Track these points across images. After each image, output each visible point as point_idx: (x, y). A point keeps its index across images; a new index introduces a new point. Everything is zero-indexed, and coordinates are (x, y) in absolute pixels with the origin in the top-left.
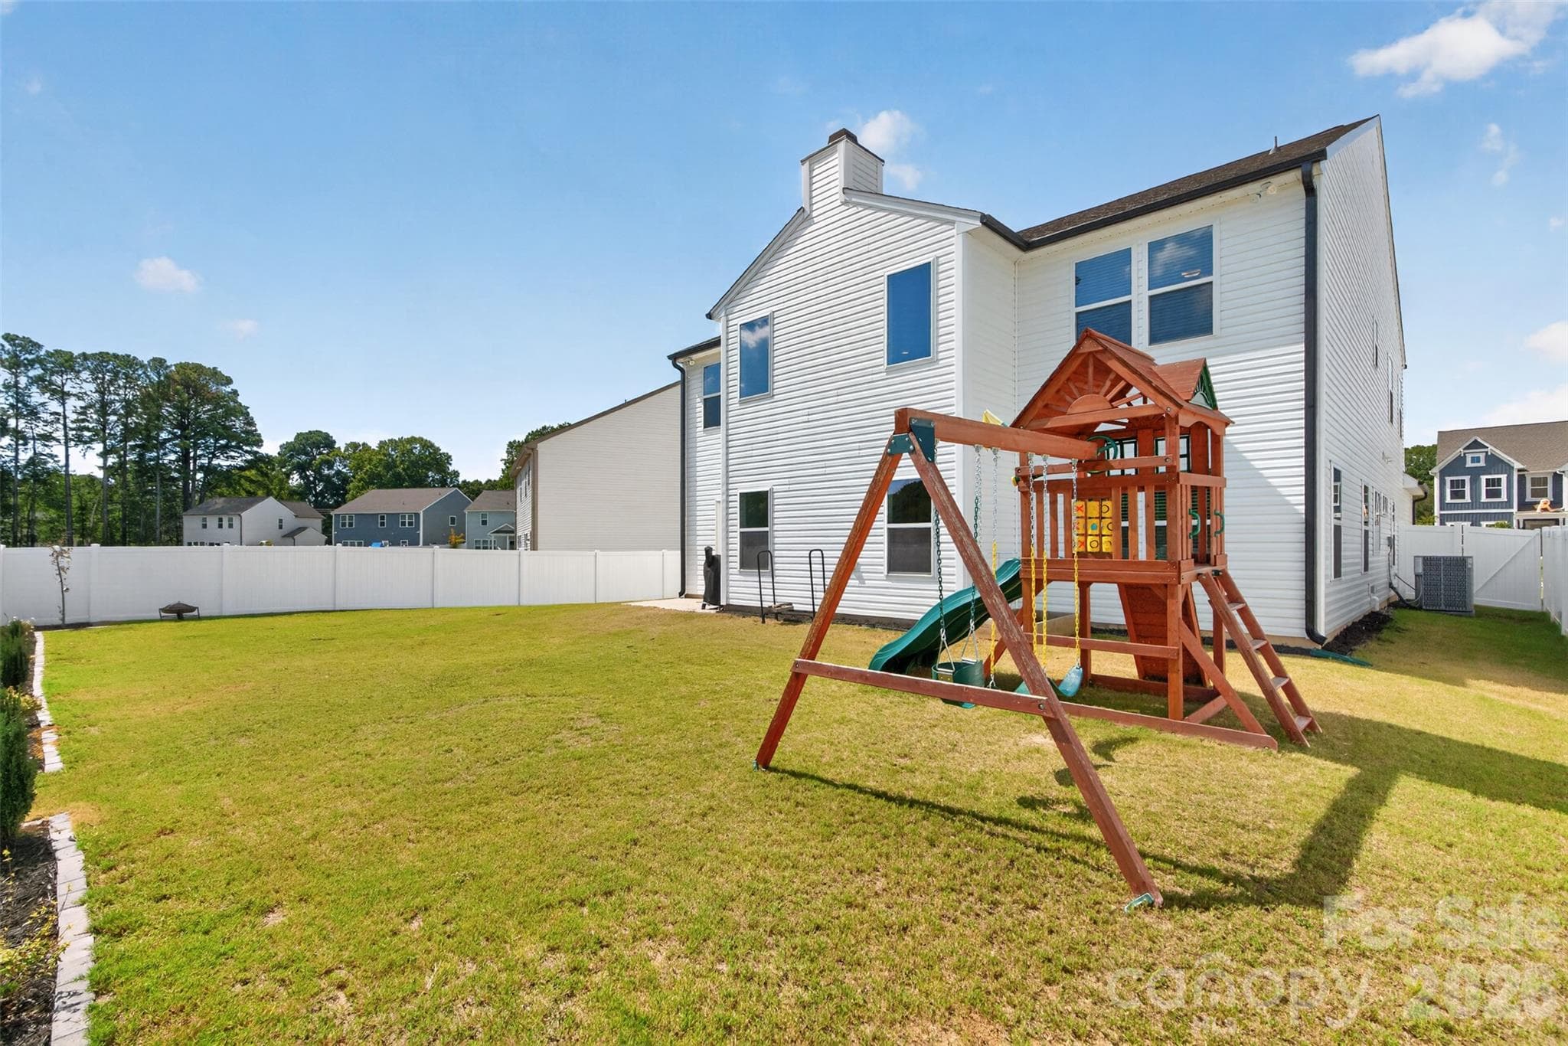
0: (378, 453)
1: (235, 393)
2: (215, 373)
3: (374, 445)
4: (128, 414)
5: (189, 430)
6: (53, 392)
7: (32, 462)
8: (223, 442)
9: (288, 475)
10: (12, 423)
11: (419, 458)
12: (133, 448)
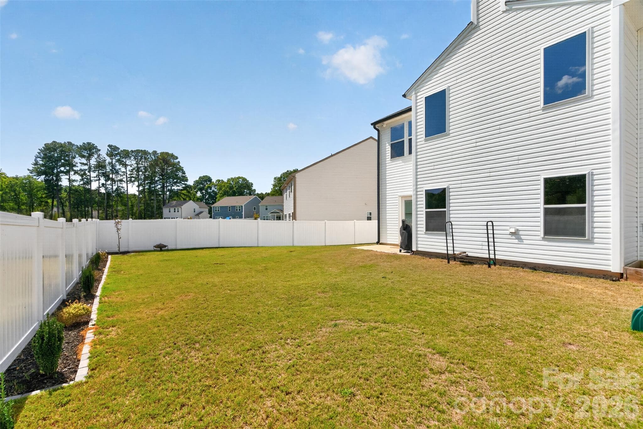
0: (227, 183)
1: (179, 162)
2: (172, 155)
3: (225, 180)
4: (145, 172)
5: (165, 177)
6: (123, 165)
7: (117, 189)
8: (175, 181)
9: (196, 192)
10: (111, 176)
11: (242, 184)
12: (147, 183)
